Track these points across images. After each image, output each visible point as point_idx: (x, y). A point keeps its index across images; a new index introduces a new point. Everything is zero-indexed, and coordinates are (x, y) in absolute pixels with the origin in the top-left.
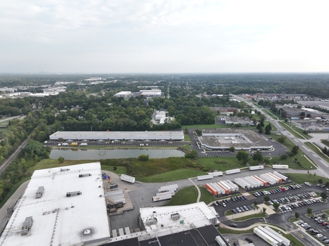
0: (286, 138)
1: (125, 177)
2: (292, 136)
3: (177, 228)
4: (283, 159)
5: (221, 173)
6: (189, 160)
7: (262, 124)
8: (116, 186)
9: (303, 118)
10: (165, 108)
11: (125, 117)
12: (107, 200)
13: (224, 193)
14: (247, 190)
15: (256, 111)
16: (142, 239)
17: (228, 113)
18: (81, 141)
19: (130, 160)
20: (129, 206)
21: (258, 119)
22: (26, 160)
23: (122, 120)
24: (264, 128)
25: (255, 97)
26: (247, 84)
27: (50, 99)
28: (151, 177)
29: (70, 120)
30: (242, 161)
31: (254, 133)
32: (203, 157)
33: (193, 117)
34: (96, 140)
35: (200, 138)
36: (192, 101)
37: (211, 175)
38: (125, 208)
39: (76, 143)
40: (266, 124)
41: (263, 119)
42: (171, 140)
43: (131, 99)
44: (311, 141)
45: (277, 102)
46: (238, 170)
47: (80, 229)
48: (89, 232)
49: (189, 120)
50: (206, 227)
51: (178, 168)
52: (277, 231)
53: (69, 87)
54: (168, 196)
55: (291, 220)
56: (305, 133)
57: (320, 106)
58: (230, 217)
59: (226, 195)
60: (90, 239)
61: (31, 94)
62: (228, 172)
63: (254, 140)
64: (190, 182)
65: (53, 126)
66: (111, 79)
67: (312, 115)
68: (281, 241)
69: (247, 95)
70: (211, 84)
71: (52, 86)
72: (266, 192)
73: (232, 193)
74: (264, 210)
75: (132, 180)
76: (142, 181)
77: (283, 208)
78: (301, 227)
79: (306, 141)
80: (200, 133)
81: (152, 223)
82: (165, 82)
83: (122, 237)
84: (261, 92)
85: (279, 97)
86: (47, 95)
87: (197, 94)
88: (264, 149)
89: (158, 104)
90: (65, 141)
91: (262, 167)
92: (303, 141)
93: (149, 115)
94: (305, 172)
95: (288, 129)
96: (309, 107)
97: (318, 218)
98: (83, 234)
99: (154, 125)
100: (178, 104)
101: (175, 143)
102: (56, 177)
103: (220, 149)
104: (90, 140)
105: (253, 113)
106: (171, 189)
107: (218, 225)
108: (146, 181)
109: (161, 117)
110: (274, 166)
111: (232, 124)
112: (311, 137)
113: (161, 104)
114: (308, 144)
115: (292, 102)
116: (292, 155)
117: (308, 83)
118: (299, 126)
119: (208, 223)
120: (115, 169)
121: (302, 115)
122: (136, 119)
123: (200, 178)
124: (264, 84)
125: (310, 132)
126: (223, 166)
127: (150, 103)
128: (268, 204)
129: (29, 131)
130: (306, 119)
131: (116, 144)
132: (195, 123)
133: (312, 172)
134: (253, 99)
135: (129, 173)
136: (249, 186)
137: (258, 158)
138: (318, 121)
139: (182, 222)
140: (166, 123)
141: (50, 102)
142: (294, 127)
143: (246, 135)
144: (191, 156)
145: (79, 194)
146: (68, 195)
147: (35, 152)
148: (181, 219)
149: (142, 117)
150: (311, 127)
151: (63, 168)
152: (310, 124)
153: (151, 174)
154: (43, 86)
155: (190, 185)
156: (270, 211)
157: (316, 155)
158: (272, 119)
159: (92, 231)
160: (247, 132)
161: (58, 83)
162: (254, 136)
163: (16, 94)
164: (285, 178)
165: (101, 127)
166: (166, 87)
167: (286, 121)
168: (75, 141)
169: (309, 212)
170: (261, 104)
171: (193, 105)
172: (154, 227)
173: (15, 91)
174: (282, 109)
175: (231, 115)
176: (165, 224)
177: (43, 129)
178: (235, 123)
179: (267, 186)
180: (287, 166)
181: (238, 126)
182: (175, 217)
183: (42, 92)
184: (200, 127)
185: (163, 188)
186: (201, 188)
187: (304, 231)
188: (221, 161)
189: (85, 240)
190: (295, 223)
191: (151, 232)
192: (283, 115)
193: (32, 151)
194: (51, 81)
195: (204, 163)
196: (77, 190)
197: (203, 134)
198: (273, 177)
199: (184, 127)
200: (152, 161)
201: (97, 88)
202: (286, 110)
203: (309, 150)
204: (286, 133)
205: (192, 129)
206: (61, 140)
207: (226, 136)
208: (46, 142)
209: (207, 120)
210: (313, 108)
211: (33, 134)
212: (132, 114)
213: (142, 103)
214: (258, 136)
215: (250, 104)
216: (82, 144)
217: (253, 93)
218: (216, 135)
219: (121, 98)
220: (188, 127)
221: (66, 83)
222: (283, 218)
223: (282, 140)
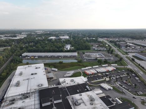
0: (118, 55)
1: (53, 69)
2: (121, 54)
3: (72, 84)
4: (116, 62)
5: (91, 67)
6: (79, 63)
7: (110, 50)
8: (50, 72)
9: (127, 47)
10: (70, 43)
11: (53, 47)
12: (47, 76)
13: (91, 74)
14: (100, 73)
15: (108, 45)
16: (60, 87)
17: (96, 46)
18: (35, 56)
19: (56, 63)
20: (55, 78)
21: (108, 48)
22: (13, 63)
23: (52, 48)
24: (110, 51)
25: (109, 39)
26: (106, 34)
27: (21, 40)
28: (64, 69)
29: (30, 48)
30: (100, 63)
32: (85, 62)
33: (81, 47)
34: (41, 56)
35: (84, 55)
36: (82, 41)
37: (87, 68)
38: (54, 79)
39: (33, 57)
40: (111, 50)
41: (110, 47)
42: (72, 56)
43: (56, 40)
44: (128, 56)
45: (117, 41)
46: (97, 66)
47: (38, 84)
48: (41, 85)
49: (80, 48)
50: (83, 83)
51: (74, 66)
52: (109, 85)
53: (28, 35)
54: (70, 75)
55: (115, 82)
56: (127, 53)
57: (135, 43)
58: (93, 82)
59: (92, 75)
60: (41, 87)
61: (12, 38)
62: (94, 67)
63: (105, 55)
64: (79, 70)
65: (23, 50)
66: (47, 32)
67: (131, 46)
68: (109, 88)
69: (105, 38)
70: (91, 34)
71: (20, 35)
72: (107, 74)
73: (95, 74)
74: (105, 79)
75: (57, 70)
76: (60, 70)
77: (113, 79)
78: (118, 84)
79: (127, 56)
80: (84, 53)
81: (64, 83)
82: (70, 33)
83: (52, 87)
84: (112, 37)
85: (119, 39)
86: (19, 38)
87: (84, 38)
88: (109, 59)
89: (67, 42)
90: (28, 56)
91: (107, 65)
92: (125, 56)
93: (63, 46)
94: (123, 67)
95: (120, 52)
96: (130, 43)
97: (125, 81)
98: (39, 86)
99: (65, 50)
100: (75, 42)
101: (74, 57)
102: (27, 69)
103: (91, 59)
104: (39, 56)
105: (107, 45)
106: (72, 72)
107: (88, 84)
108: (62, 70)
109: (68, 47)
110: (112, 65)
111: (98, 50)
112: (129, 55)
113: (69, 42)
114: (127, 57)
115: (124, 41)
116: (120, 61)
117: (132, 33)
118: (125, 51)
119: (84, 83)
120: (49, 66)
121: (127, 46)
122: (58, 48)
123: (82, 69)
124: (113, 34)
125: (128, 53)
126: (92, 65)
127: (64, 42)
128: (107, 77)
129: (13, 53)
130: (128, 47)
131: (49, 57)
132: (82, 49)
133: (126, 67)
134: (108, 40)
135: (55, 67)
136: (101, 71)
137: (106, 62)
138: (133, 49)
139: (74, 82)
140: (70, 49)
141: (21, 41)
142: (123, 51)
143: (103, 54)
144: (80, 62)
145: (36, 74)
146: (32, 74)
147: (17, 60)
148: (74, 81)
149: (60, 47)
150: (129, 51)
151: (29, 65)
152: (129, 49)
153: (64, 68)
154: (16, 34)
155: (79, 71)
156: (108, 79)
157: (129, 61)
158: (114, 48)
159: (42, 85)
160: (103, 53)
161: (23, 33)
162: (106, 54)
163: (5, 38)
164: (115, 69)
165: (43, 51)
166: (71, 35)
167: (120, 48)
168: (32, 56)
169: (122, 79)
170: (111, 42)
171: (82, 42)
172: (64, 84)
173: (4, 37)
174: (119, 44)
175: (97, 46)
176: (68, 83)
177: (19, 52)
178: (99, 49)
179: (108, 71)
180: (117, 65)
181: (100, 50)
182: (72, 81)
183: (16, 37)
184: (85, 51)
185: (68, 72)
186: (83, 73)
187: (118, 85)
188: (91, 63)
189: (39, 87)
190: (116, 83)
192: (119, 46)
193: (16, 60)
194: (20, 32)
195: (85, 64)
196: (35, 73)
197: (85, 54)
198: (110, 69)
199: (78, 51)
200: (64, 63)
201: (40, 35)
202: (120, 44)
203: (127, 59)
205: (81, 52)
206: (27, 56)
207: (94, 54)
208: (21, 57)
209: (87, 48)
210: (132, 44)
211: (15, 54)
212: (56, 46)
213: (60, 42)
214: (107, 54)
215: (106, 42)
216: (36, 58)
217: (108, 37)
218: (90, 54)
219: (51, 39)
220: (79, 51)
221: (26, 33)
222: (112, 81)
223: (117, 56)
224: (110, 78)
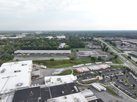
0: (113, 52)
1: (42, 66)
2: (116, 52)
3: (59, 83)
4: (111, 60)
5: (83, 65)
6: (71, 61)
7: (105, 48)
8: (38, 70)
9: (122, 46)
10: (66, 42)
11: (47, 45)
13: (83, 72)
14: (93, 71)
15: (103, 43)
16: (43, 87)
17: (91, 44)
18: (27, 54)
19: (46, 60)
20: (42, 76)
21: (103, 46)
23: (45, 46)
24: (105, 50)
25: (104, 38)
26: (101, 34)
28: (54, 67)
29: (24, 46)
30: (93, 61)
31: (100, 51)
32: (77, 60)
33: (76, 45)
34: (34, 53)
35: (77, 53)
36: (77, 40)
37: (79, 66)
38: (40, 77)
39: (25, 55)
41: (105, 46)
42: (65, 53)
43: (52, 39)
44: (124, 54)
45: (113, 40)
46: (90, 64)
48: (20, 84)
49: (74, 46)
50: (71, 83)
51: (66, 63)
52: (102, 85)
54: (59, 73)
55: (109, 81)
56: (122, 51)
58: (83, 81)
59: (84, 73)
61: (11, 38)
62: (86, 64)
63: (100, 53)
64: (70, 68)
65: (16, 48)
66: (46, 32)
67: (126, 45)
68: (102, 88)
69: (101, 38)
70: (87, 34)
71: (20, 35)
72: (101, 72)
73: (86, 72)
74: (98, 78)
75: (46, 67)
76: (49, 68)
77: (107, 78)
78: (112, 84)
79: (122, 54)
80: (78, 51)
81: (48, 82)
82: (67, 33)
83: (35, 86)
84: (107, 37)
85: (114, 38)
86: (17, 38)
87: (80, 37)
88: (103, 57)
89: (63, 41)
90: (20, 54)
91: (101, 63)
92: (120, 54)
93: (58, 45)
94: (119, 65)
95: (115, 50)
96: (126, 42)
97: (121, 81)
98: (17, 85)
99: (59, 48)
100: (71, 41)
101: (67, 54)
102: (12, 66)
103: (85, 57)
104: (31, 53)
105: (102, 44)
106: (61, 70)
107: (77, 83)
108: (51, 68)
109: (63, 45)
110: (106, 62)
111: (92, 48)
112: (124, 52)
113: (64, 41)
114: (122, 55)
115: (119, 40)
116: (115, 58)
118: (120, 49)
119: (72, 82)
120: (39, 63)
121: (122, 45)
122: (52, 46)
123: (74, 66)
124: (109, 34)
125: (124, 51)
127: (59, 40)
128: (101, 76)
130: (123, 46)
131: (42, 55)
132: (77, 47)
133: (121, 65)
134: (103, 39)
135: (44, 65)
136: (94, 69)
137: (100, 59)
138: (128, 47)
139: (61, 81)
140: (64, 47)
141: (18, 40)
142: (118, 49)
143: (97, 52)
144: (72, 59)
145: (20, 71)
146: (15, 72)
147: (6, 57)
149: (55, 45)
151: (16, 62)
152: (125, 48)
153: (54, 66)
154: (17, 35)
155: (69, 69)
156: (101, 78)
157: (125, 59)
158: (109, 46)
159: (22, 84)
160: (97, 50)
161: (23, 34)
162: (100, 52)
163: (5, 37)
164: (110, 66)
165: (37, 48)
166: (68, 35)
167: (115, 47)
168: (25, 54)
169: (117, 78)
170: (106, 41)
172: (49, 83)
173: (4, 37)
174: (114, 42)
175: (92, 45)
176: (54, 82)
177: (12, 49)
178: (93, 47)
179: (101, 69)
180: (111, 62)
181: (94, 49)
182: (59, 80)
183: (16, 37)
184: (79, 49)
185: (57, 70)
186: (74, 70)
187: (113, 85)
188: (84, 61)
189: (17, 87)
190: (110, 83)
191: (47, 85)
192: (114, 45)
194: (21, 33)
195: (77, 62)
197: (79, 51)
198: (104, 66)
199: (71, 49)
200: (55, 61)
201: (39, 36)
202: (116, 43)
203: (122, 57)
204: (114, 51)
205: (74, 50)
206: (19, 53)
207: (88, 52)
208: (12, 54)
209: (82, 46)
210: (127, 42)
211: (7, 51)
212: (51, 44)
213: (56, 40)
214: (102, 52)
215: (101, 41)
216: (27, 55)
217: (104, 37)
218: (84, 51)
219: (48, 38)
221: (26, 34)
222: (106, 81)
223: (112, 53)
224: (103, 76)
